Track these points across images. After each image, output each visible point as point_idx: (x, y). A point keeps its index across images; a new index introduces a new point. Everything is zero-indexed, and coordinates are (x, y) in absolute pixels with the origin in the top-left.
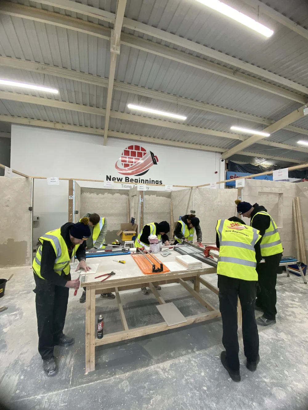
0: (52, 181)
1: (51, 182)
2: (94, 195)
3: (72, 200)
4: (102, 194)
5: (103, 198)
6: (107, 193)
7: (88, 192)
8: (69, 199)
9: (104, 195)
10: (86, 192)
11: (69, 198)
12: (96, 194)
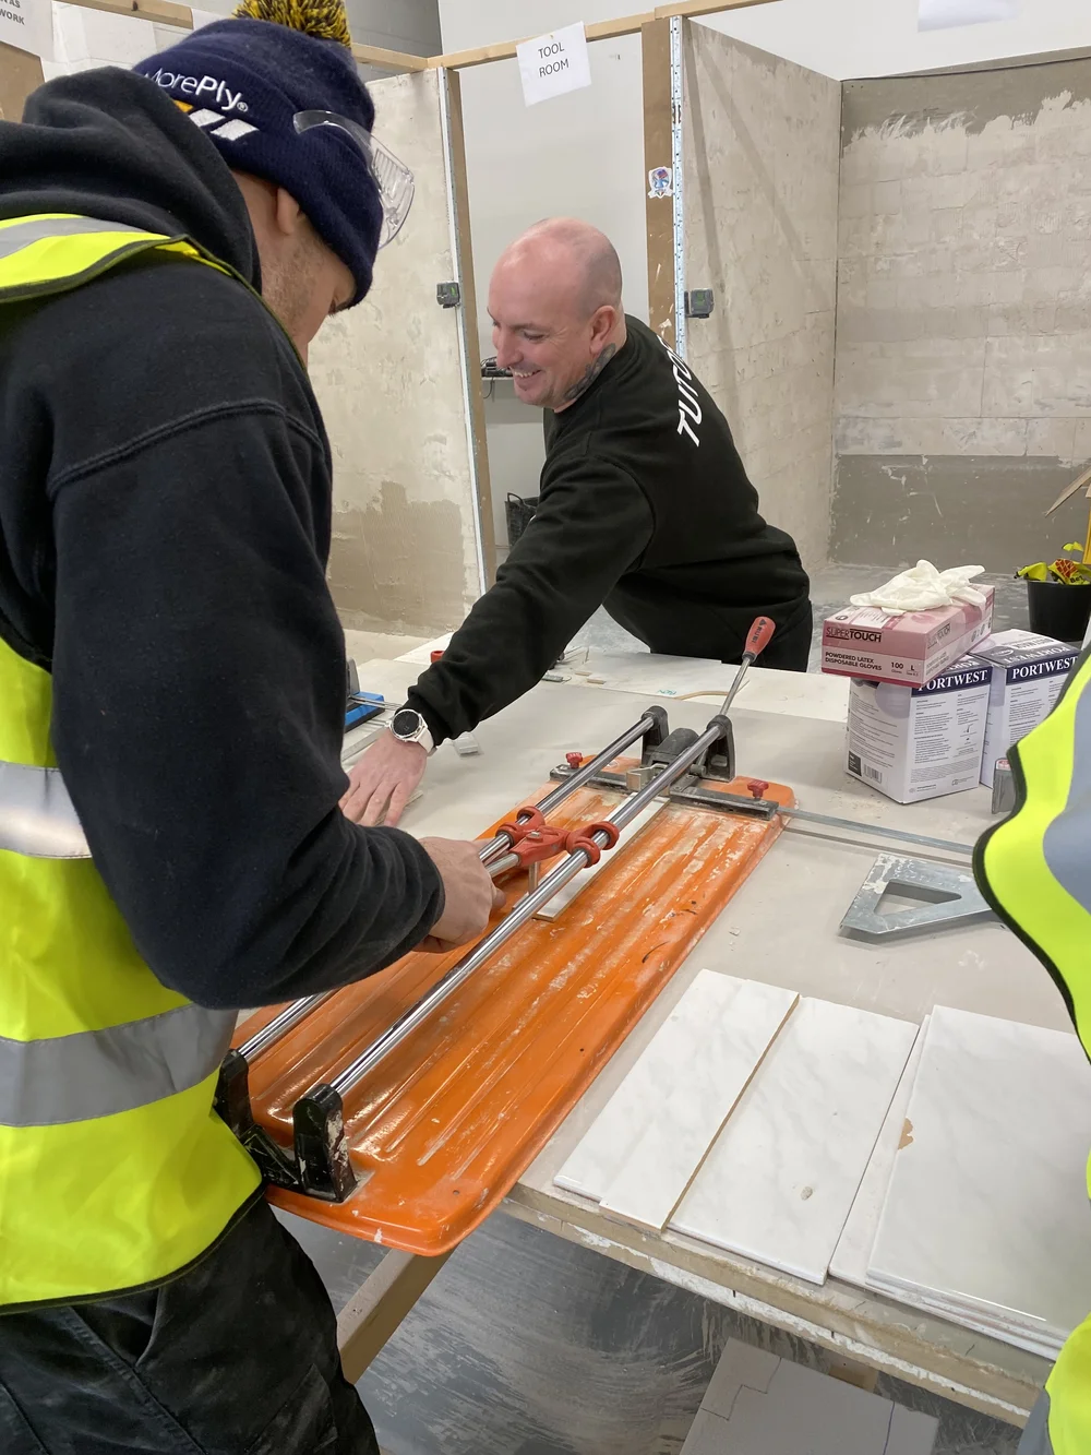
0: (545, 62)
1: (543, 71)
2: (944, 141)
3: (668, 201)
4: (1014, 114)
5: (1027, 155)
6: (1066, 96)
7: (895, 118)
8: (652, 194)
9: (1032, 119)
10: (879, 125)
11: (648, 189)
12: (960, 130)
